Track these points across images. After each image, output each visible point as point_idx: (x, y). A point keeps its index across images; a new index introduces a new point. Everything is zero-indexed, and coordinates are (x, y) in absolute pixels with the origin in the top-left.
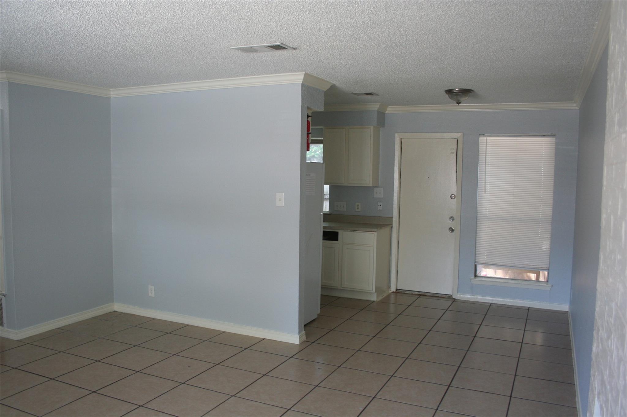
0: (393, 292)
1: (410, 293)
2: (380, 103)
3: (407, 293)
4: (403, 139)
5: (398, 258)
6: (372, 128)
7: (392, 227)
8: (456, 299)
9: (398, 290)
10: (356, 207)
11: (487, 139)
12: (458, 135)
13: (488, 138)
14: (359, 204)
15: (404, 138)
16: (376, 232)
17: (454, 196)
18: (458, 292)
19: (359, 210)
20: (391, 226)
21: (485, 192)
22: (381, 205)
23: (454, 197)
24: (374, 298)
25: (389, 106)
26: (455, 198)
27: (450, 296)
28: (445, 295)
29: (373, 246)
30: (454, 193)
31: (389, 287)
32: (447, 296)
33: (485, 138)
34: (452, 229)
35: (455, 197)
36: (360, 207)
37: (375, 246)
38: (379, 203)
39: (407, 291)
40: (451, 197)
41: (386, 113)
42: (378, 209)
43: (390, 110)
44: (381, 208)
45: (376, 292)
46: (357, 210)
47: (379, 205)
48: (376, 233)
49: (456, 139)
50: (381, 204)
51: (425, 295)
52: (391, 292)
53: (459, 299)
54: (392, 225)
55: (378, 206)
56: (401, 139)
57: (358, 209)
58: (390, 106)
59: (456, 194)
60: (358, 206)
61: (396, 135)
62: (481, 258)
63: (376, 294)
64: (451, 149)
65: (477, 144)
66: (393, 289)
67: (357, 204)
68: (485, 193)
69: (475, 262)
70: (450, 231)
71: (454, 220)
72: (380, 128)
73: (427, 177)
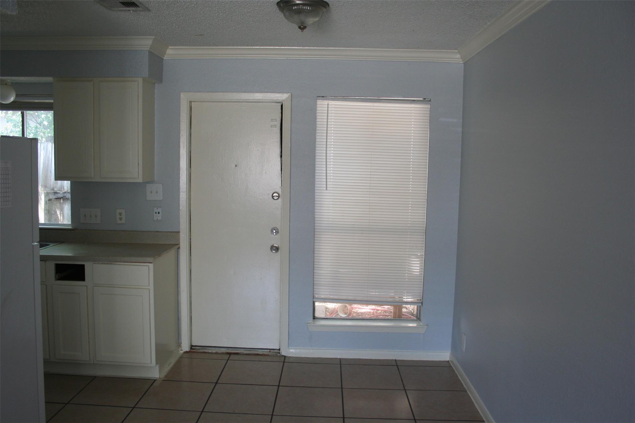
0: (186, 352)
1: (214, 351)
2: (154, 37)
3: (208, 353)
4: (193, 103)
5: (191, 297)
6: (140, 80)
7: (179, 248)
8: (287, 355)
9: (193, 348)
10: (118, 216)
11: (328, 104)
12: (283, 97)
13: (332, 103)
14: (123, 211)
15: (194, 102)
16: (151, 263)
17: (277, 195)
18: (288, 347)
19: (123, 221)
20: (177, 247)
21: (326, 187)
22: (159, 213)
23: (277, 196)
24: (155, 373)
25: (170, 47)
26: (280, 199)
27: (275, 351)
28: (268, 351)
29: (149, 287)
30: (277, 191)
31: (179, 345)
32: (272, 351)
33: (326, 102)
34: (275, 247)
35: (279, 196)
36: (123, 216)
37: (152, 287)
38: (155, 209)
39: (207, 348)
40: (273, 197)
41: (165, 58)
42: (155, 219)
43: (171, 53)
44: (159, 217)
45: (157, 363)
46: (119, 222)
47: (156, 213)
48: (151, 266)
49: (280, 104)
50: (160, 210)
51: (237, 354)
52: (182, 352)
53: (291, 356)
54: (178, 244)
55: (155, 214)
56: (191, 102)
57: (121, 219)
58: (171, 46)
59: (280, 193)
60: (120, 214)
61: (182, 95)
62: (322, 292)
63: (158, 366)
64: (272, 120)
65: (313, 111)
66: (185, 347)
67: (118, 211)
68: (327, 190)
69: (313, 298)
70: (274, 251)
71: (278, 232)
72: (154, 83)
73: (234, 166)
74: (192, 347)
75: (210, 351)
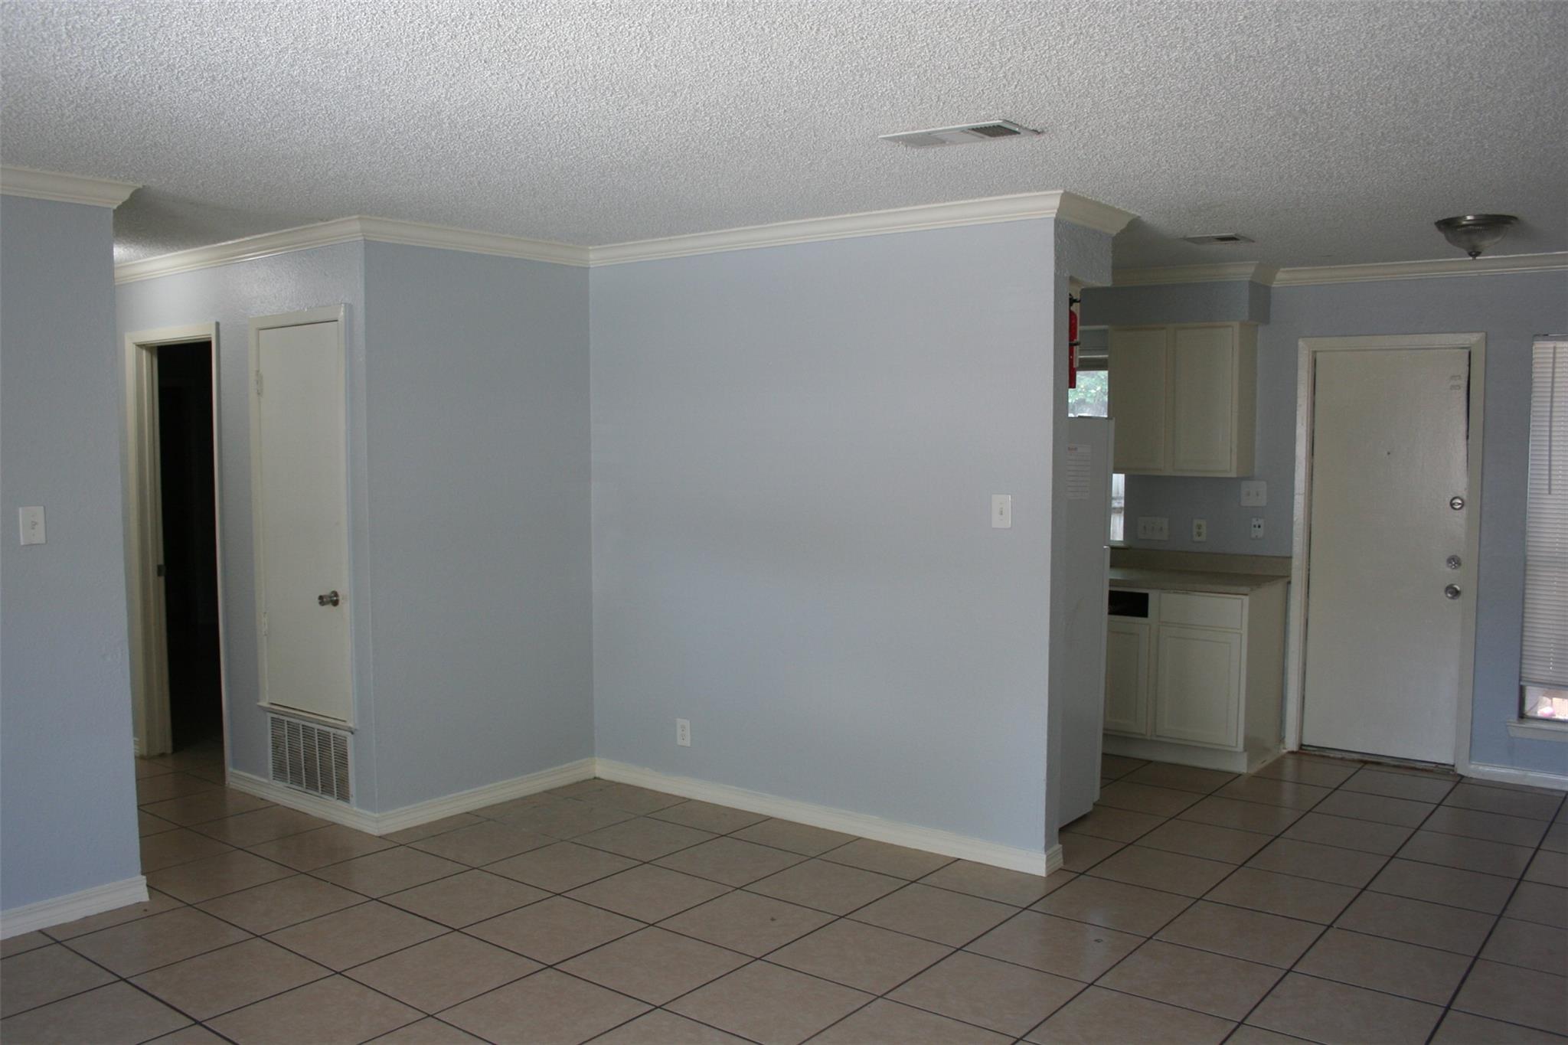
0: (1292, 753)
1: (1339, 755)
2: (1258, 262)
3: (1329, 757)
4: (1318, 355)
5: (1305, 664)
6: (1236, 325)
7: (1289, 583)
8: (1466, 775)
9: (1303, 748)
10: (1195, 530)
11: (1555, 348)
12: (1473, 339)
13: (1560, 344)
14: (1203, 523)
15: (1321, 351)
16: (1246, 595)
17: (1460, 502)
18: (1470, 759)
19: (1203, 538)
20: (1287, 580)
21: (1550, 490)
22: (1259, 527)
23: (1459, 504)
24: (1241, 765)
25: (1282, 269)
26: (1464, 508)
27: (1446, 767)
28: (1434, 765)
29: (1238, 631)
30: (1460, 494)
31: (1281, 740)
32: (1440, 766)
33: (1550, 345)
34: (1455, 589)
35: (1463, 505)
36: (1204, 530)
37: (1245, 631)
38: (1254, 520)
39: (1327, 751)
40: (1452, 505)
41: (1273, 286)
42: (1253, 536)
43: (1283, 277)
44: (1260, 533)
45: (1245, 750)
46: (1197, 538)
47: (1255, 526)
48: (1246, 599)
49: (1467, 351)
50: (1261, 522)
51: (1378, 764)
52: (1285, 751)
53: (1474, 777)
54: (1289, 576)
55: (1253, 528)
56: (1315, 352)
57: (1199, 534)
58: (1284, 267)
59: (1465, 498)
60: (1199, 527)
61: (1301, 343)
62: (1538, 670)
63: (1245, 754)
64: (1453, 377)
65: (1526, 362)
66: (1291, 744)
67: (1196, 522)
68: (1550, 493)
69: (1520, 680)
70: (1449, 595)
71: (1460, 564)
72: (1257, 325)
73: (1386, 453)
74: (1301, 746)
75: (1332, 755)
